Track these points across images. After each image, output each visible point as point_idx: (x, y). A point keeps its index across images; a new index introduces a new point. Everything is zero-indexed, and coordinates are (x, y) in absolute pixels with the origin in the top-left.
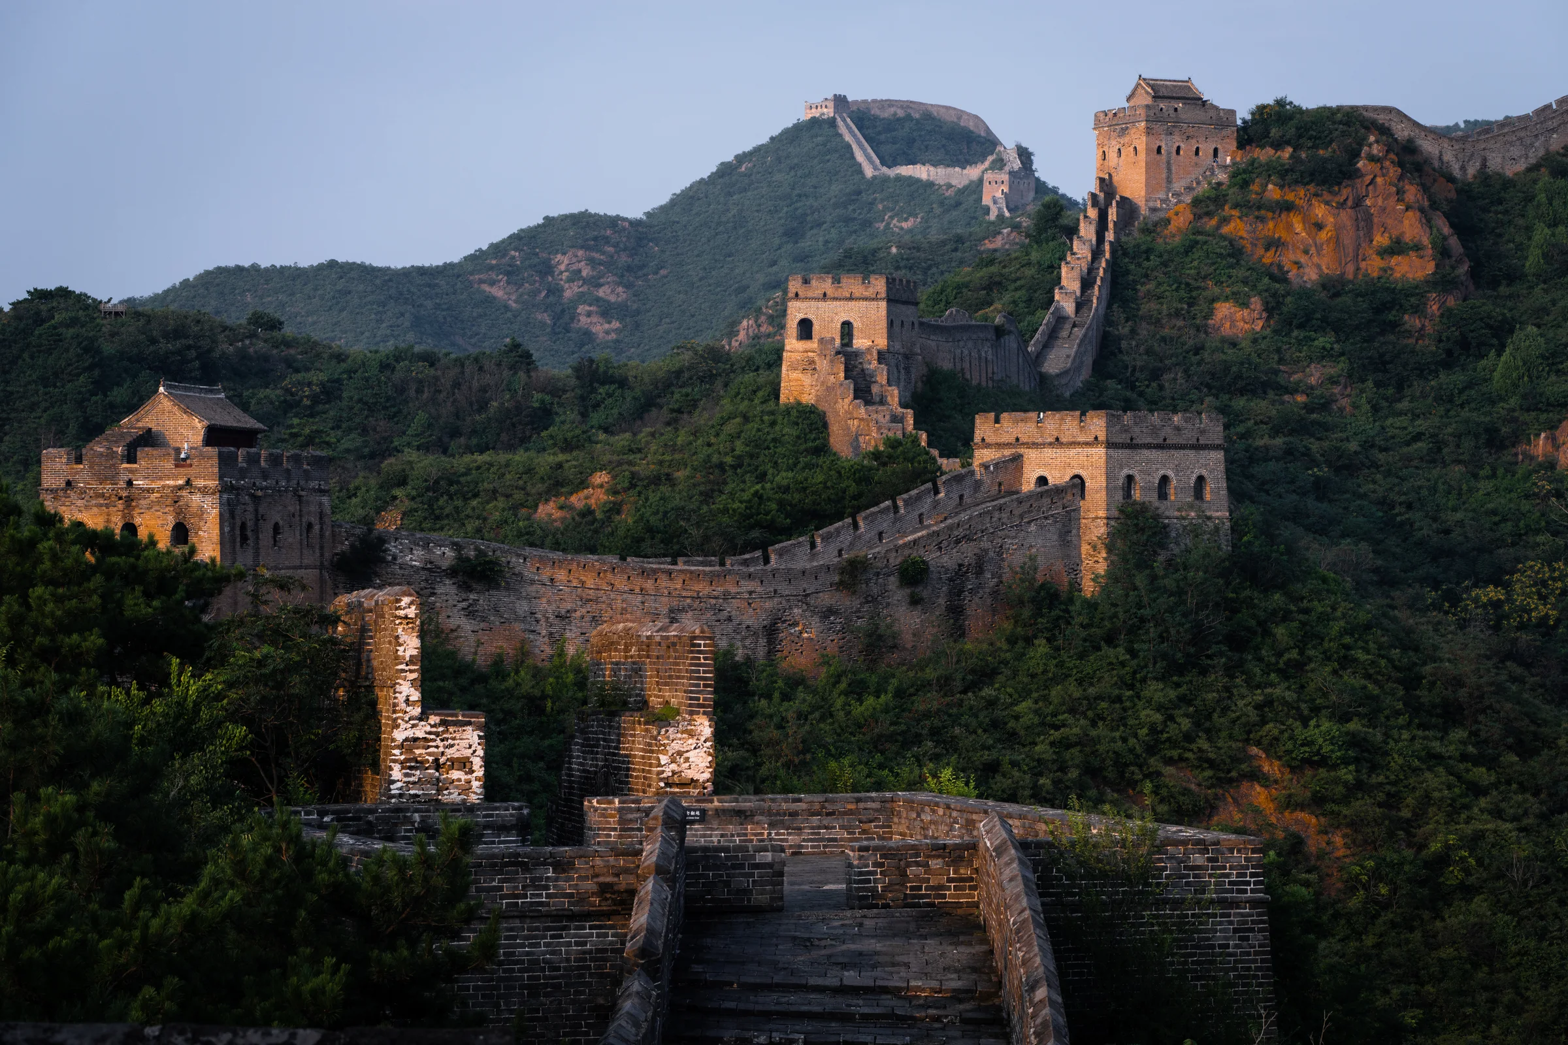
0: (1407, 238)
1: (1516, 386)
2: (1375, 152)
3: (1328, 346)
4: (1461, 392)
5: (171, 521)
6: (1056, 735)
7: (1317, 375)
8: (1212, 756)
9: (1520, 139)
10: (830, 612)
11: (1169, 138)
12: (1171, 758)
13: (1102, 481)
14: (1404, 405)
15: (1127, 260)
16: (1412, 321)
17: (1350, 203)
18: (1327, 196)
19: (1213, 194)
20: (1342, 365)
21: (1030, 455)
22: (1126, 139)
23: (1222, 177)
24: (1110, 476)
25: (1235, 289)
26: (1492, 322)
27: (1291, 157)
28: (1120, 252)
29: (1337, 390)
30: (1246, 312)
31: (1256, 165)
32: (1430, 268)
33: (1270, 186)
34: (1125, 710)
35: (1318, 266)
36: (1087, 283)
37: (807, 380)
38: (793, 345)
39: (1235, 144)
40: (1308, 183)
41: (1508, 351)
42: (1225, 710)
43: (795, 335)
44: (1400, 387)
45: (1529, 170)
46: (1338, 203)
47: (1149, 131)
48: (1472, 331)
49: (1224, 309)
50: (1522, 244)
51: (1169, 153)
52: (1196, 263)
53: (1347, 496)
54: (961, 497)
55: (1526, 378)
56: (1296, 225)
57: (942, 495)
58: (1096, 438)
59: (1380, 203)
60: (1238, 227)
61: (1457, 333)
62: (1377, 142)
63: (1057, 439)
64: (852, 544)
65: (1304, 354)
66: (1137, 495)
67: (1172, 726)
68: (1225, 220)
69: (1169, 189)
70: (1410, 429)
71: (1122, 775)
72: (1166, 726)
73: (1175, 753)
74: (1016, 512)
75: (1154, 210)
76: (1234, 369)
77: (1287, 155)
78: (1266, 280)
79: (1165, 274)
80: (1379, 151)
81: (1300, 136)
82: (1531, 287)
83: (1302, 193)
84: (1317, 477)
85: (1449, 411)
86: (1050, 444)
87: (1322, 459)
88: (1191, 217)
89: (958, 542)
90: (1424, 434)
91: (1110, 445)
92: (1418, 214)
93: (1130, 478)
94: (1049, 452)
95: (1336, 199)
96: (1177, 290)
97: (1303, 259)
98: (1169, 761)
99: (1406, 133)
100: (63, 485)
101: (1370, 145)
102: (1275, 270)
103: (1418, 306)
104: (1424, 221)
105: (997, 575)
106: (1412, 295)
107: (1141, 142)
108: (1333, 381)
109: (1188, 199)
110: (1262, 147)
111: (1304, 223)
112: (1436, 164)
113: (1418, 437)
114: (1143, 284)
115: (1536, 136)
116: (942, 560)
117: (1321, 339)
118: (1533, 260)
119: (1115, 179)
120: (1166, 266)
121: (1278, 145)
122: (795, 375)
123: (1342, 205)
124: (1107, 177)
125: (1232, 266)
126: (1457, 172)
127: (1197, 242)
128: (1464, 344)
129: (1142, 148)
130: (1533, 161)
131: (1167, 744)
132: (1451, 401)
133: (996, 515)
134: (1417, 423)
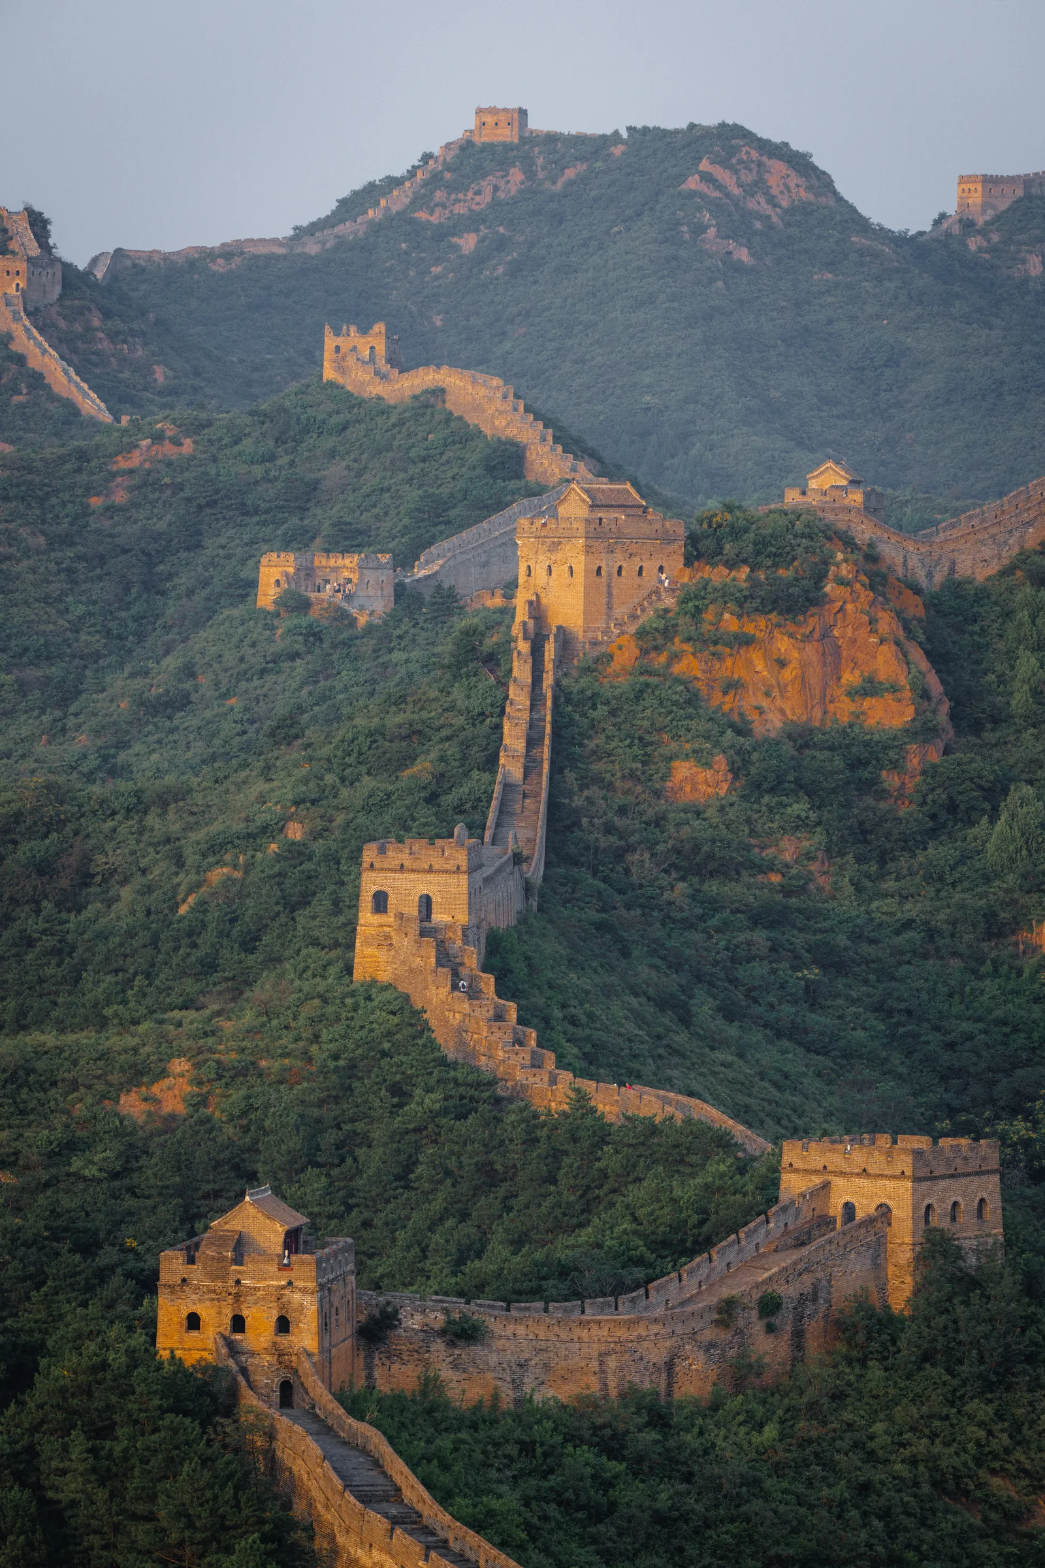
0: (882, 676)
1: (1013, 860)
2: (844, 573)
3: (803, 815)
4: (953, 868)
5: (275, 1314)
6: (907, 1453)
7: (792, 849)
8: (1028, 1467)
9: (993, 537)
10: (712, 1345)
11: (610, 556)
12: (994, 1469)
13: (908, 1211)
14: (889, 885)
15: (570, 708)
16: (890, 780)
17: (816, 635)
18: (791, 628)
19: (661, 624)
20: (819, 837)
21: (838, 1183)
22: (559, 556)
23: (669, 602)
24: (915, 1208)
25: (696, 746)
26: (983, 783)
27: (749, 578)
28: (562, 699)
29: (814, 867)
30: (709, 773)
31: (709, 589)
32: (909, 713)
33: (727, 616)
34: (952, 1425)
35: (782, 712)
36: (532, 742)
37: (382, 956)
38: (367, 917)
39: (682, 561)
40: (770, 612)
41: (1003, 818)
42: (1032, 1423)
43: (369, 907)
44: (882, 862)
45: (1003, 573)
46: (803, 635)
47: (588, 550)
48: (961, 793)
49: (683, 770)
50: (1003, 675)
51: (610, 574)
52: (648, 713)
53: (840, 1002)
54: (786, 1225)
55: (1024, 852)
56: (757, 662)
57: (772, 1225)
58: (903, 1173)
59: (850, 635)
60: (689, 666)
61: (944, 797)
62: (845, 560)
63: (865, 1170)
64: (708, 1276)
65: (775, 825)
66: (935, 1221)
67: (994, 1442)
68: (675, 657)
69: (609, 617)
70: (899, 915)
71: (957, 1485)
72: (989, 1441)
73: (996, 1465)
74: (841, 1244)
75: (595, 643)
76: (706, 848)
77: (744, 577)
78: (729, 732)
79: (614, 725)
80: (849, 572)
81: (758, 553)
82: (1019, 731)
83: (762, 624)
84: (807, 981)
85: (938, 891)
86: (858, 1174)
87: (808, 956)
88: (637, 652)
89: (800, 1275)
90: (914, 921)
91: (916, 1179)
92: (894, 647)
93: (929, 1207)
94: (856, 1182)
95: (802, 631)
96: (630, 746)
97: (765, 703)
98: (993, 1472)
99: (867, 536)
100: (179, 1282)
101: (838, 565)
102: (736, 718)
103: (897, 760)
104: (901, 657)
105: (828, 1301)
106: (890, 748)
107: (579, 563)
108: (809, 857)
109: (632, 629)
110: (714, 565)
111: (765, 659)
112: (900, 571)
113: (908, 924)
114: (590, 738)
115: (1010, 532)
116: (788, 1292)
117: (795, 806)
118: (1019, 700)
119: (544, 601)
120: (614, 716)
121: (731, 565)
122: (369, 951)
123: (807, 638)
124: (534, 598)
125: (690, 717)
126: (923, 582)
127: (647, 685)
128: (952, 807)
129: (579, 568)
130: (1006, 562)
131: (990, 1457)
132: (941, 879)
133: (827, 1247)
134: (907, 907)
